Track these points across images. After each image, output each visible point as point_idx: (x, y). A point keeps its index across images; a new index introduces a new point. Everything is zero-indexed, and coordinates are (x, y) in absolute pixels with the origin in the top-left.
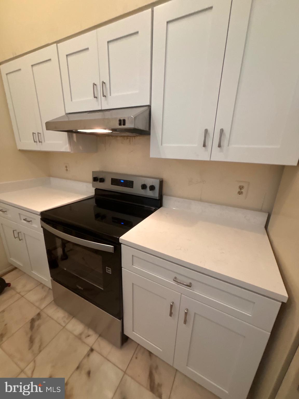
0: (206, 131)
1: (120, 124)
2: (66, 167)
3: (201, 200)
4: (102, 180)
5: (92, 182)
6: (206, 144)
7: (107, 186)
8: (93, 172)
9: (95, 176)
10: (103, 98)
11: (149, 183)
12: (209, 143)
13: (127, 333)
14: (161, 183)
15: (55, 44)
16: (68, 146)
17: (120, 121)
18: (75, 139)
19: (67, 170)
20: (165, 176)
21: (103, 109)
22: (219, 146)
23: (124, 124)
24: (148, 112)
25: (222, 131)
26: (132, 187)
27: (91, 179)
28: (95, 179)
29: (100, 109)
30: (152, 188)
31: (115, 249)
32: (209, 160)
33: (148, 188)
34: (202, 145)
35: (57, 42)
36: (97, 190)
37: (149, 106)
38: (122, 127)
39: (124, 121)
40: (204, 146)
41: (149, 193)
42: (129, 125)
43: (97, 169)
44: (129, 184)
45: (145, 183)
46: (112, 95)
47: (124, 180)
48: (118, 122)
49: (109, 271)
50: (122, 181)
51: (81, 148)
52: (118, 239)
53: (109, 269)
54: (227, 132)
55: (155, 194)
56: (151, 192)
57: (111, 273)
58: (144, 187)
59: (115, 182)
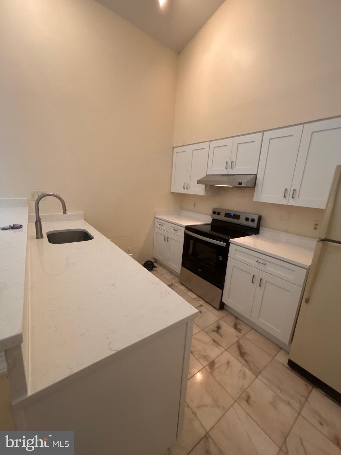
0: (286, 189)
1: (239, 184)
2: (194, 204)
3: (287, 232)
4: (219, 214)
5: (211, 214)
6: (285, 196)
7: (222, 217)
8: (213, 208)
9: (214, 211)
10: (230, 169)
11: (251, 217)
12: (287, 196)
13: (223, 301)
14: (260, 218)
15: (209, 142)
16: (204, 192)
17: (239, 183)
18: (208, 188)
19: (194, 206)
20: (264, 214)
21: (230, 174)
22: (293, 197)
23: (241, 184)
24: (255, 178)
25: (294, 190)
26: (239, 219)
27: (211, 212)
28: (214, 213)
29: (227, 174)
30: (253, 220)
31: (226, 245)
32: (287, 204)
33: (250, 220)
34: (283, 196)
35: (210, 141)
36: (214, 220)
37: (256, 175)
38: (240, 185)
39: (241, 183)
40: (285, 197)
41: (250, 224)
42: (243, 185)
43: (216, 206)
44: (237, 217)
45: (249, 217)
46: (236, 167)
47: (234, 215)
48: (238, 183)
49: (220, 258)
50: (233, 215)
51: (210, 193)
52: (229, 240)
53: (220, 257)
54: (298, 190)
55: (254, 225)
56: (251, 223)
57: (221, 260)
58: (247, 219)
59: (227, 215)
